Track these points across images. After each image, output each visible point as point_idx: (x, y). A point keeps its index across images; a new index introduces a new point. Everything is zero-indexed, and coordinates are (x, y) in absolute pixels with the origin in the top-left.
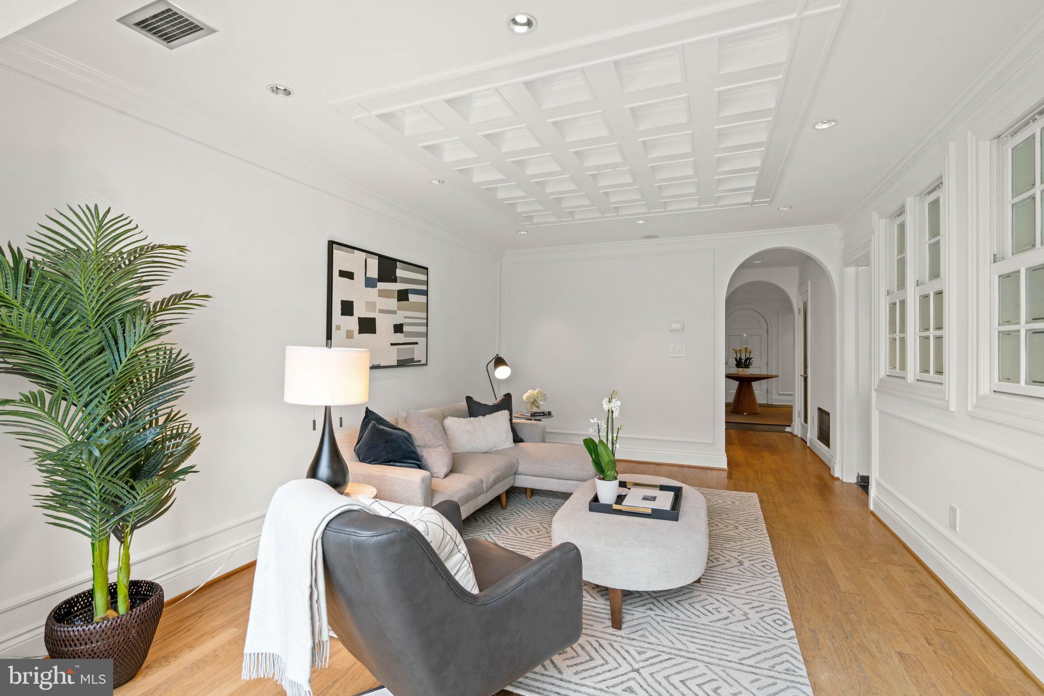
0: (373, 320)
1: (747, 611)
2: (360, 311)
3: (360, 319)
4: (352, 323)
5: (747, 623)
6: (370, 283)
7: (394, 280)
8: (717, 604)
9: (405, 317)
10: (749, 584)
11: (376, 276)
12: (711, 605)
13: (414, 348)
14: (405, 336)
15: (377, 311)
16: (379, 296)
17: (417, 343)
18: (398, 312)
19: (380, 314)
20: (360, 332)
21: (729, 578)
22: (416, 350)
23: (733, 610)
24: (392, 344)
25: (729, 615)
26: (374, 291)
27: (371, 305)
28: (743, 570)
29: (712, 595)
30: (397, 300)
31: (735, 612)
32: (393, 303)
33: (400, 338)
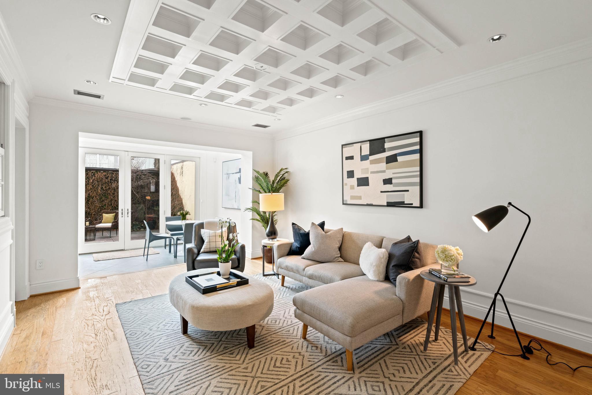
0: (367, 178)
1: (150, 332)
2: (358, 175)
3: (357, 179)
4: (354, 181)
5: (149, 327)
6: (364, 158)
7: (384, 151)
8: (166, 328)
9: (393, 174)
10: (154, 346)
11: (368, 153)
12: (169, 326)
13: (404, 194)
14: (394, 186)
15: (369, 173)
16: (371, 164)
17: (408, 191)
18: (386, 171)
19: (372, 174)
20: (358, 186)
21: (168, 344)
22: (406, 196)
23: (158, 329)
24: (381, 192)
25: (159, 326)
26: (368, 162)
27: (366, 170)
28: (162, 354)
29: (172, 331)
30: (385, 163)
31: (156, 329)
32: (383, 166)
33: (389, 187)
